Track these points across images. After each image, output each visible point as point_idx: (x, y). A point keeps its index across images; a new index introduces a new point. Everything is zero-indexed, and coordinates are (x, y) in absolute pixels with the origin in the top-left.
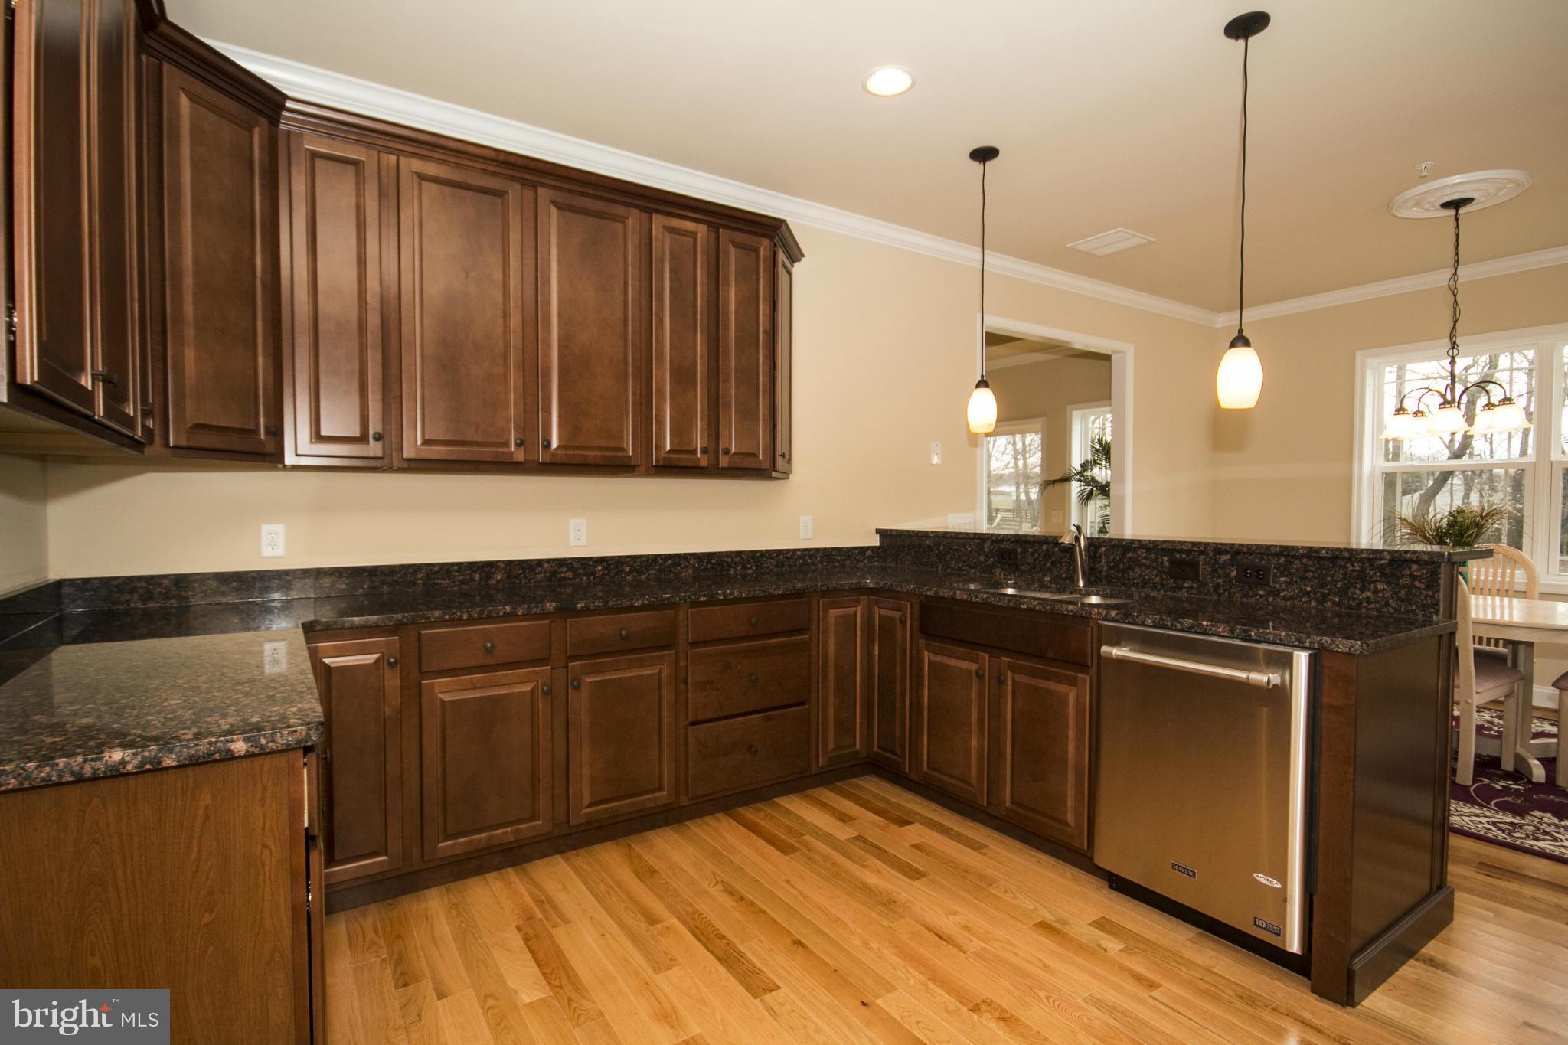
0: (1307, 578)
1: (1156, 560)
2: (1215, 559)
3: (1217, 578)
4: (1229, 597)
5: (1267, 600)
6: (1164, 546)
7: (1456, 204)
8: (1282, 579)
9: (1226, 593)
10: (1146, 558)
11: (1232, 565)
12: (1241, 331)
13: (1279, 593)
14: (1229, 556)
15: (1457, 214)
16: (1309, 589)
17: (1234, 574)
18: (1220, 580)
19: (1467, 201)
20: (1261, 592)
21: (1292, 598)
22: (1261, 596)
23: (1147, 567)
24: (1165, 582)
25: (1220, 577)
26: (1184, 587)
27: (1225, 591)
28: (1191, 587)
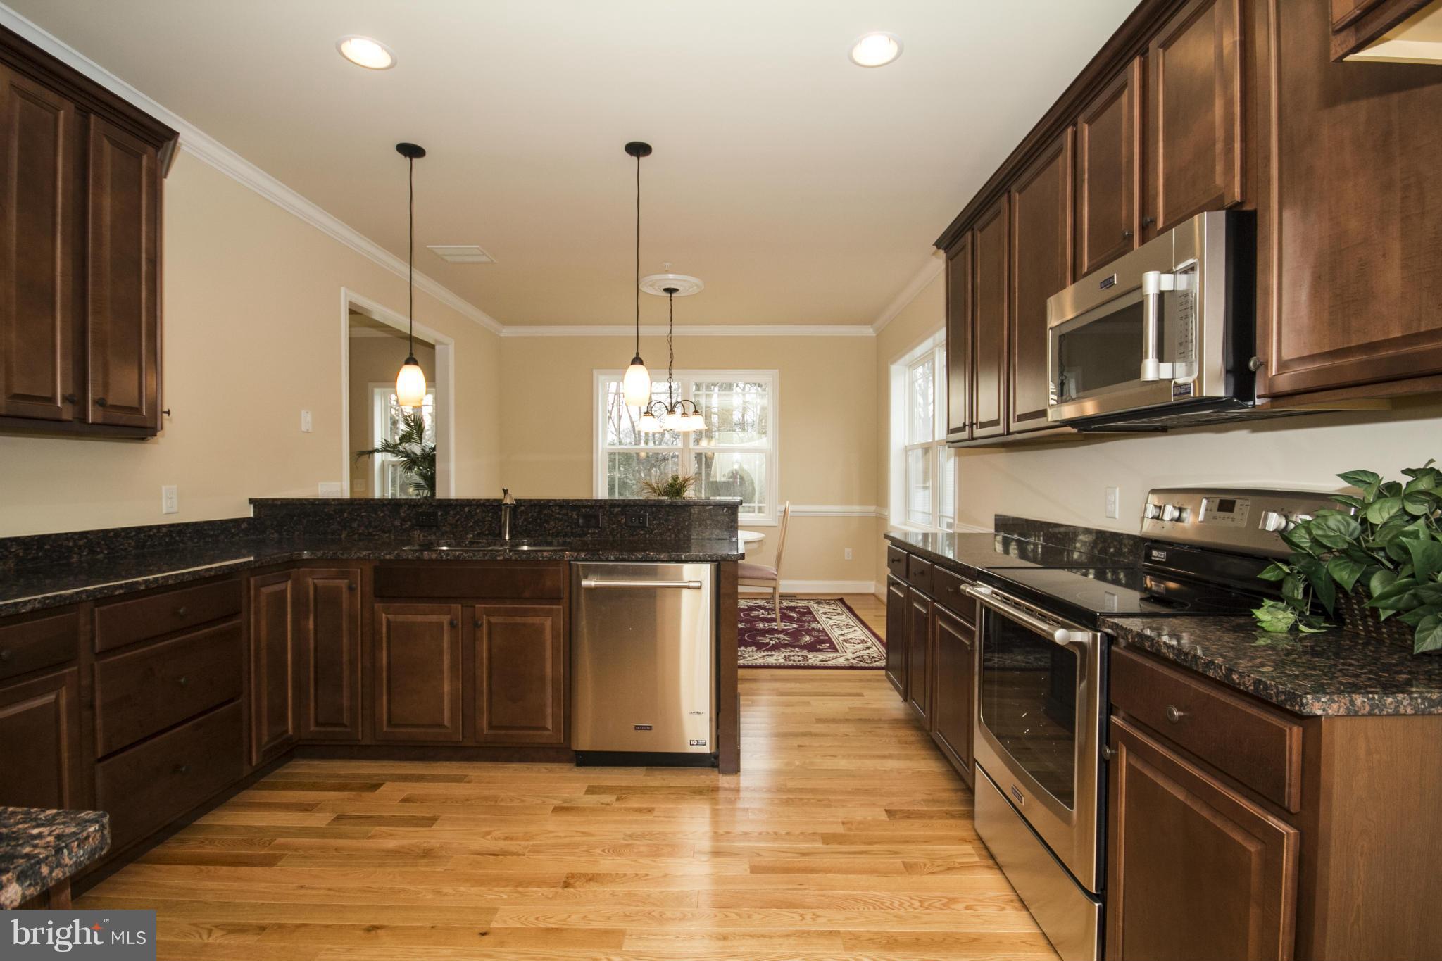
0: (669, 520)
1: (567, 514)
2: (610, 512)
3: (612, 525)
4: (621, 537)
5: (645, 537)
6: (575, 504)
7: (671, 291)
8: (654, 522)
9: (619, 536)
10: (558, 513)
11: (622, 515)
12: (637, 354)
13: (652, 531)
14: (620, 509)
15: (671, 296)
16: (670, 527)
17: (623, 521)
18: (614, 526)
19: (675, 290)
20: (642, 532)
21: (661, 534)
22: (641, 535)
23: (561, 520)
24: (574, 531)
25: (614, 524)
26: (589, 533)
27: (617, 533)
28: (594, 533)
